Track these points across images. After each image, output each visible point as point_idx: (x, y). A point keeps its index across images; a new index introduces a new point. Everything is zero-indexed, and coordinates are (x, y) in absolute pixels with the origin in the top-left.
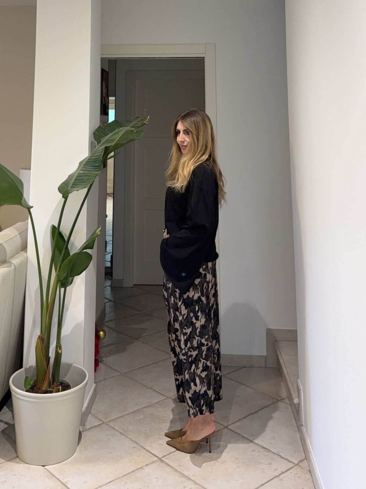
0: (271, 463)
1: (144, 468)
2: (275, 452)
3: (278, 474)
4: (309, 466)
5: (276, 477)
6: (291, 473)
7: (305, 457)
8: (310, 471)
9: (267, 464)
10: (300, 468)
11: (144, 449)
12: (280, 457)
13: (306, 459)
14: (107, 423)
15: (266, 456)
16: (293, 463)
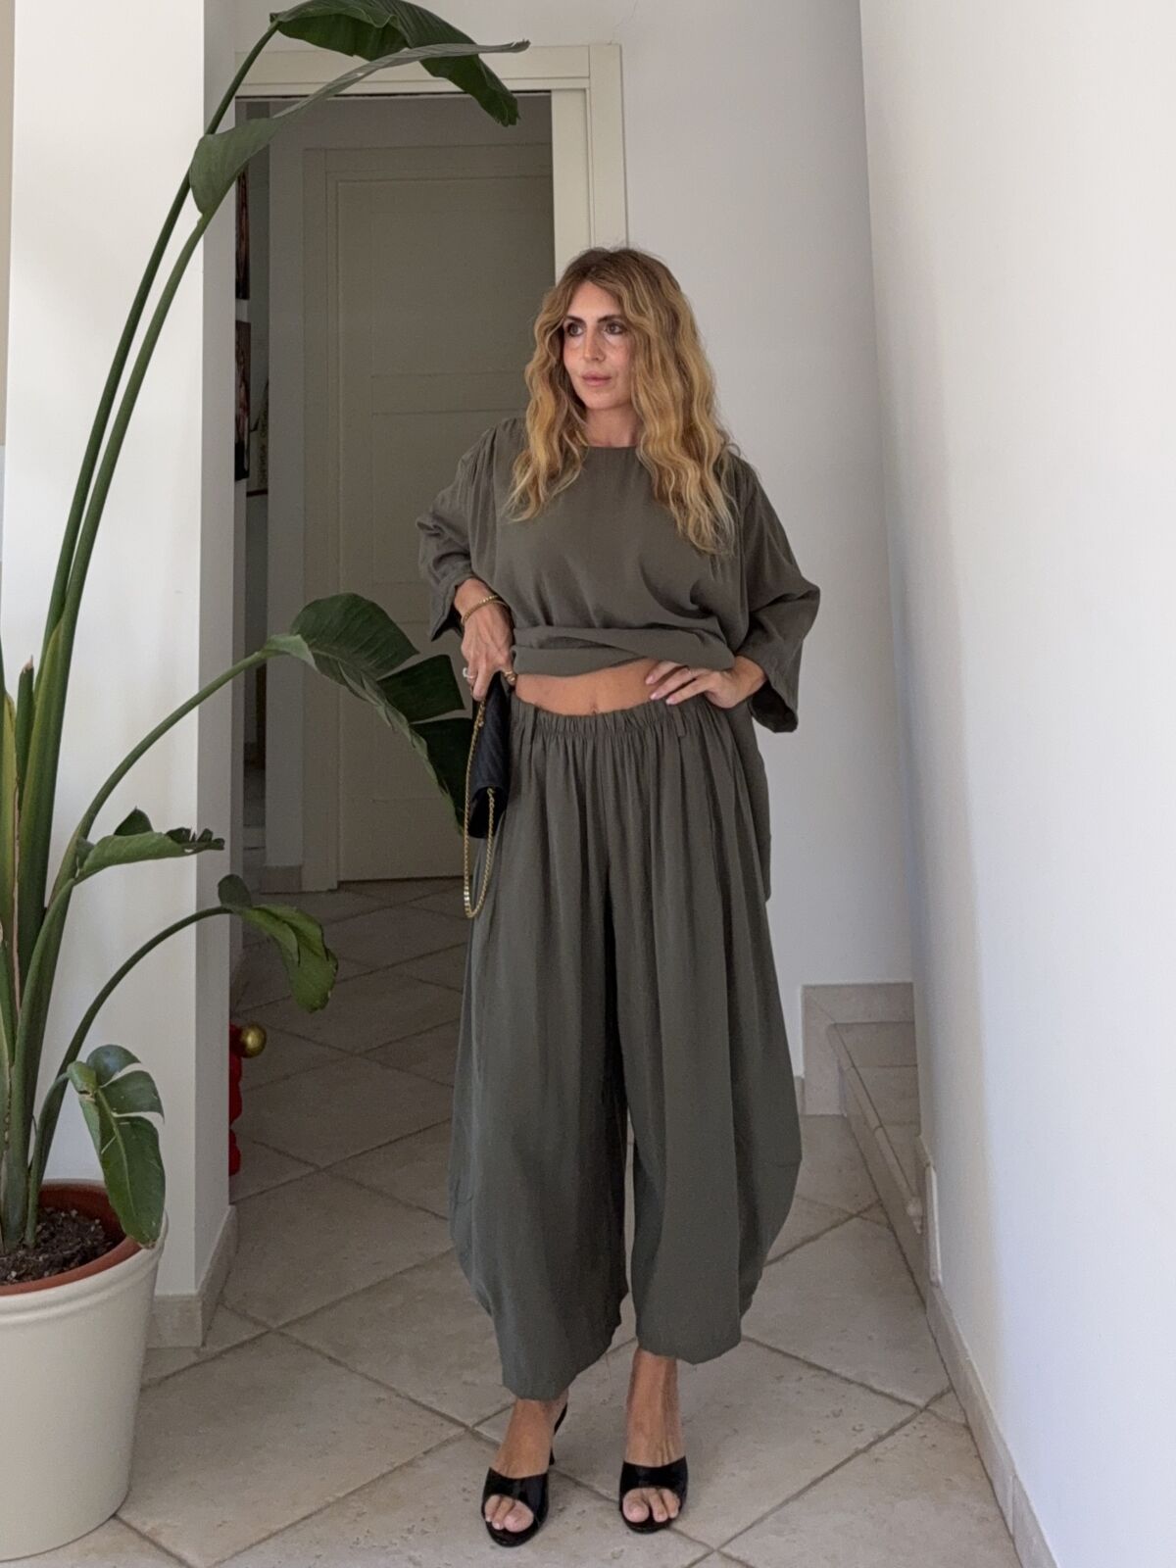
0: (841, 1411)
1: (420, 1462)
2: (849, 1375)
3: (865, 1445)
4: (964, 1411)
5: (857, 1453)
6: (907, 1435)
7: (948, 1384)
8: (967, 1427)
9: (828, 1417)
10: (933, 1419)
11: (414, 1402)
12: (868, 1391)
13: (951, 1389)
14: (282, 1330)
15: (823, 1390)
16: (913, 1405)
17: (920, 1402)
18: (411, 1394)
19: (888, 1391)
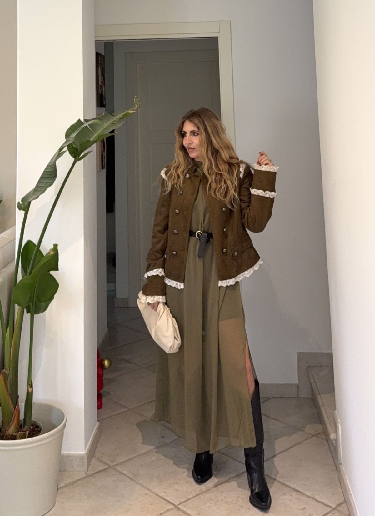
0: (305, 508)
2: (309, 494)
4: (349, 510)
9: (300, 509)
10: (338, 512)
11: (158, 495)
12: (315, 501)
13: (345, 502)
14: (113, 467)
15: (299, 499)
16: (330, 507)
17: (334, 506)
18: (157, 492)
19: (322, 501)
